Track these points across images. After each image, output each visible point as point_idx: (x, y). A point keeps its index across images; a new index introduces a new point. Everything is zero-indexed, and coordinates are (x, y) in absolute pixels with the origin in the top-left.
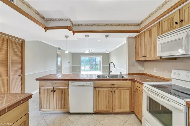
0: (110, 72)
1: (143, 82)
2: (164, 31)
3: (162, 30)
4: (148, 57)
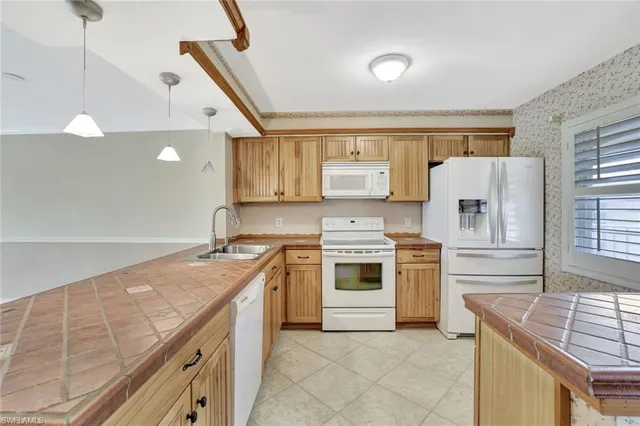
2: (330, 155)
3: (326, 153)
4: (289, 195)
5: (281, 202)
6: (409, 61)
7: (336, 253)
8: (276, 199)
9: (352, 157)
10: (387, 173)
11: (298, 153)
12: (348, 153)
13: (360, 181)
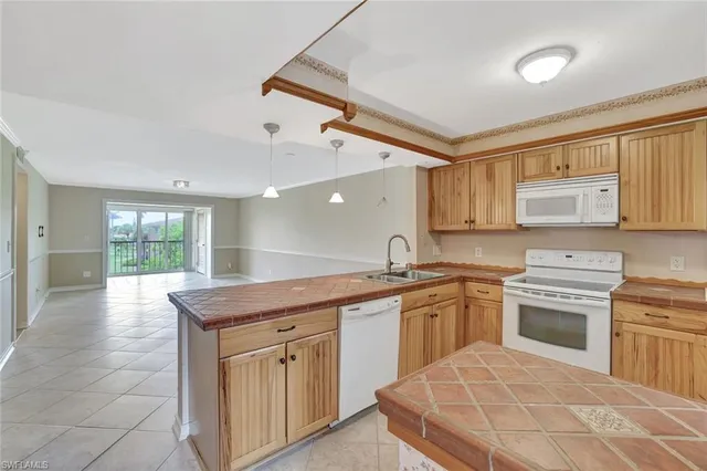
0: (392, 264)
1: (503, 279)
2: (527, 174)
3: (523, 173)
4: (481, 222)
5: (472, 230)
6: (572, 53)
7: (519, 292)
8: (467, 227)
9: (560, 173)
10: (614, 190)
11: (490, 176)
12: (554, 170)
13: (569, 204)
